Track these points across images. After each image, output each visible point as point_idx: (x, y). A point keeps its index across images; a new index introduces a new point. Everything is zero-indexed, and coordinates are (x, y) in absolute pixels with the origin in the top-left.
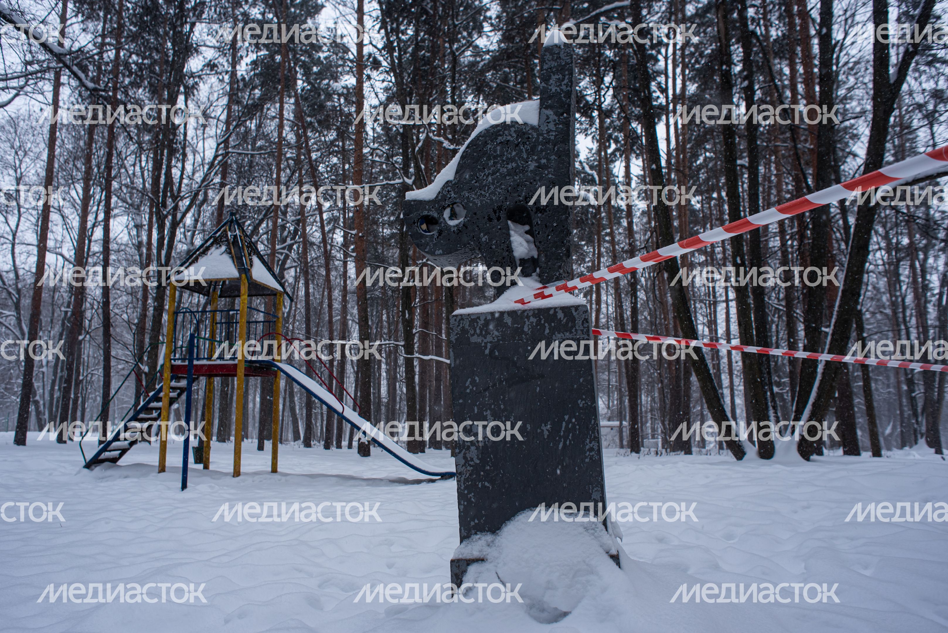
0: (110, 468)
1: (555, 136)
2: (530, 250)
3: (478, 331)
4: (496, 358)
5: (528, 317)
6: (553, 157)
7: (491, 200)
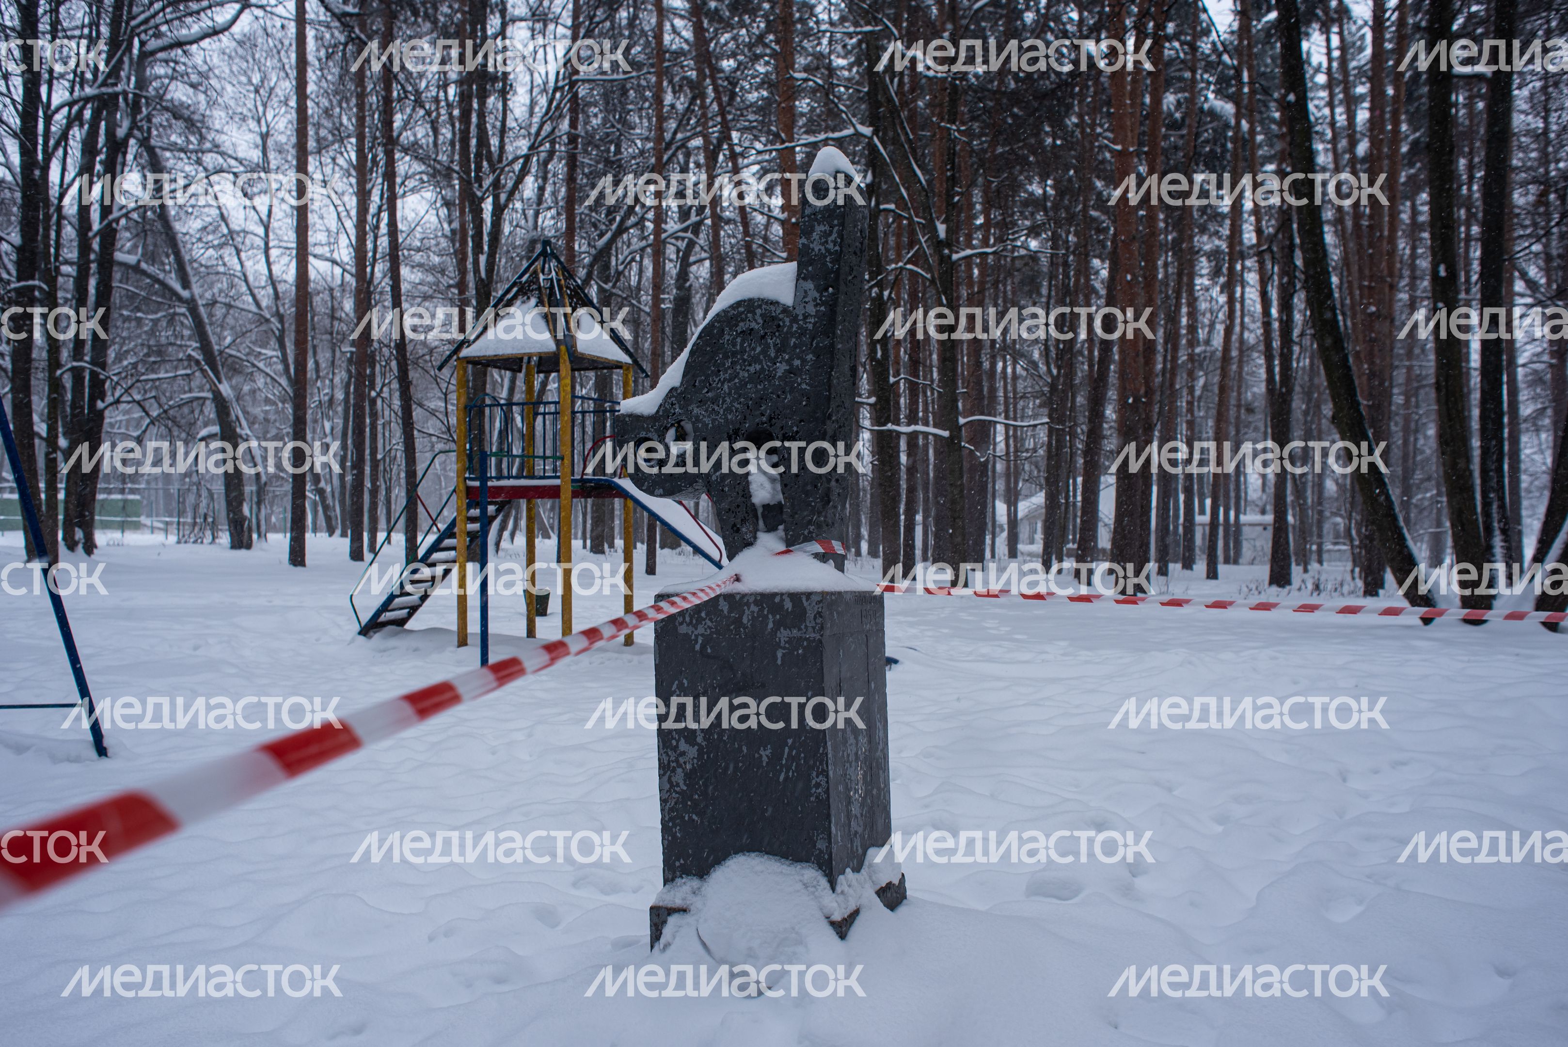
0: (395, 634)
1: (815, 324)
2: (773, 496)
3: (688, 619)
4: (708, 656)
5: (748, 604)
6: (810, 357)
7: (726, 419)
